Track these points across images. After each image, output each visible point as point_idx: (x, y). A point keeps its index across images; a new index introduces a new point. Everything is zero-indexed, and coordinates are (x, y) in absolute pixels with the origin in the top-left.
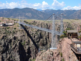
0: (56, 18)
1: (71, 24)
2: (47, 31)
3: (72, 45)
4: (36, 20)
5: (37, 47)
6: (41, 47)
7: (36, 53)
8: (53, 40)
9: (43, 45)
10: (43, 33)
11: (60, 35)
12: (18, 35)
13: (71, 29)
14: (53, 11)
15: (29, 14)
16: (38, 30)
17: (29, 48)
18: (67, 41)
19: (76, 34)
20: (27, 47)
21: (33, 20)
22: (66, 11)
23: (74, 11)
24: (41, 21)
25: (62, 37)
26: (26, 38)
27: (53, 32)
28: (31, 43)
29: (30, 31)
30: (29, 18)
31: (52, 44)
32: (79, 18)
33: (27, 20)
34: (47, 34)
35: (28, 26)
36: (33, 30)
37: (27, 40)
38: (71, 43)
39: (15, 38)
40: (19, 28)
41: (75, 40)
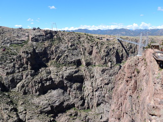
0: (143, 35)
1: (154, 39)
2: (136, 44)
3: (154, 54)
4: (128, 37)
5: (128, 54)
6: (130, 54)
7: (127, 57)
8: (140, 50)
9: (132, 53)
10: (133, 45)
11: (145, 47)
12: (116, 46)
13: (154, 42)
14: (141, 30)
15: (124, 33)
16: (129, 43)
17: (122, 54)
18: (150, 51)
19: (158, 46)
20: (121, 53)
21: (127, 36)
22: (151, 30)
23: (158, 29)
24: (132, 37)
25: (147, 48)
26: (121, 48)
27: (140, 44)
28: (124, 51)
29: (124, 43)
30: (123, 35)
31: (139, 52)
32: (161, 35)
33: (122, 37)
34: (135, 46)
35: (123, 40)
36: (126, 43)
37: (121, 50)
38: (153, 52)
39: (114, 48)
40: (117, 42)
41: (156, 50)
